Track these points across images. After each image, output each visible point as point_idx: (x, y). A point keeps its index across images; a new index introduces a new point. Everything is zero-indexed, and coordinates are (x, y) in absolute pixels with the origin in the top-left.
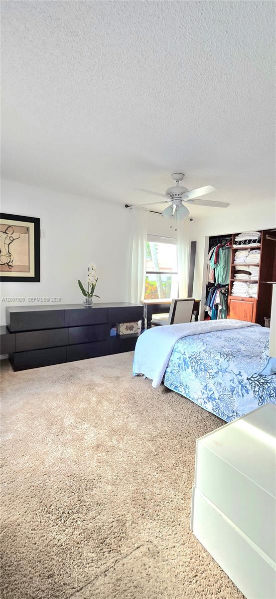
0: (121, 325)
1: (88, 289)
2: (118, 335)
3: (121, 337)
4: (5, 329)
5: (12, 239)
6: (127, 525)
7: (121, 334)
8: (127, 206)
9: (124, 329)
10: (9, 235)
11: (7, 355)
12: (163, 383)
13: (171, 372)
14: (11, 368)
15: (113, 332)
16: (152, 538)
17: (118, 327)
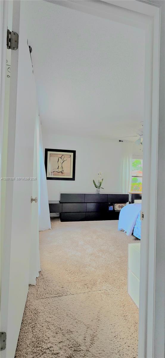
0: (116, 204)
1: (97, 184)
2: (114, 210)
3: (116, 211)
4: (59, 202)
5: (63, 161)
6: (98, 282)
7: (116, 209)
8: (120, 141)
9: (117, 207)
10: (63, 159)
11: (59, 213)
12: (132, 234)
13: (137, 228)
14: (60, 220)
15: (111, 208)
16: (107, 289)
17: (114, 206)
